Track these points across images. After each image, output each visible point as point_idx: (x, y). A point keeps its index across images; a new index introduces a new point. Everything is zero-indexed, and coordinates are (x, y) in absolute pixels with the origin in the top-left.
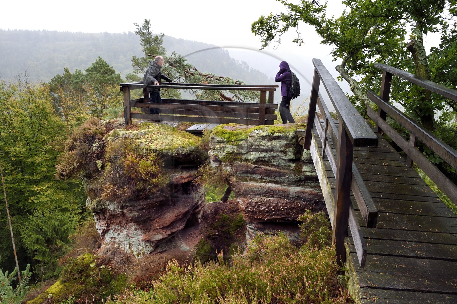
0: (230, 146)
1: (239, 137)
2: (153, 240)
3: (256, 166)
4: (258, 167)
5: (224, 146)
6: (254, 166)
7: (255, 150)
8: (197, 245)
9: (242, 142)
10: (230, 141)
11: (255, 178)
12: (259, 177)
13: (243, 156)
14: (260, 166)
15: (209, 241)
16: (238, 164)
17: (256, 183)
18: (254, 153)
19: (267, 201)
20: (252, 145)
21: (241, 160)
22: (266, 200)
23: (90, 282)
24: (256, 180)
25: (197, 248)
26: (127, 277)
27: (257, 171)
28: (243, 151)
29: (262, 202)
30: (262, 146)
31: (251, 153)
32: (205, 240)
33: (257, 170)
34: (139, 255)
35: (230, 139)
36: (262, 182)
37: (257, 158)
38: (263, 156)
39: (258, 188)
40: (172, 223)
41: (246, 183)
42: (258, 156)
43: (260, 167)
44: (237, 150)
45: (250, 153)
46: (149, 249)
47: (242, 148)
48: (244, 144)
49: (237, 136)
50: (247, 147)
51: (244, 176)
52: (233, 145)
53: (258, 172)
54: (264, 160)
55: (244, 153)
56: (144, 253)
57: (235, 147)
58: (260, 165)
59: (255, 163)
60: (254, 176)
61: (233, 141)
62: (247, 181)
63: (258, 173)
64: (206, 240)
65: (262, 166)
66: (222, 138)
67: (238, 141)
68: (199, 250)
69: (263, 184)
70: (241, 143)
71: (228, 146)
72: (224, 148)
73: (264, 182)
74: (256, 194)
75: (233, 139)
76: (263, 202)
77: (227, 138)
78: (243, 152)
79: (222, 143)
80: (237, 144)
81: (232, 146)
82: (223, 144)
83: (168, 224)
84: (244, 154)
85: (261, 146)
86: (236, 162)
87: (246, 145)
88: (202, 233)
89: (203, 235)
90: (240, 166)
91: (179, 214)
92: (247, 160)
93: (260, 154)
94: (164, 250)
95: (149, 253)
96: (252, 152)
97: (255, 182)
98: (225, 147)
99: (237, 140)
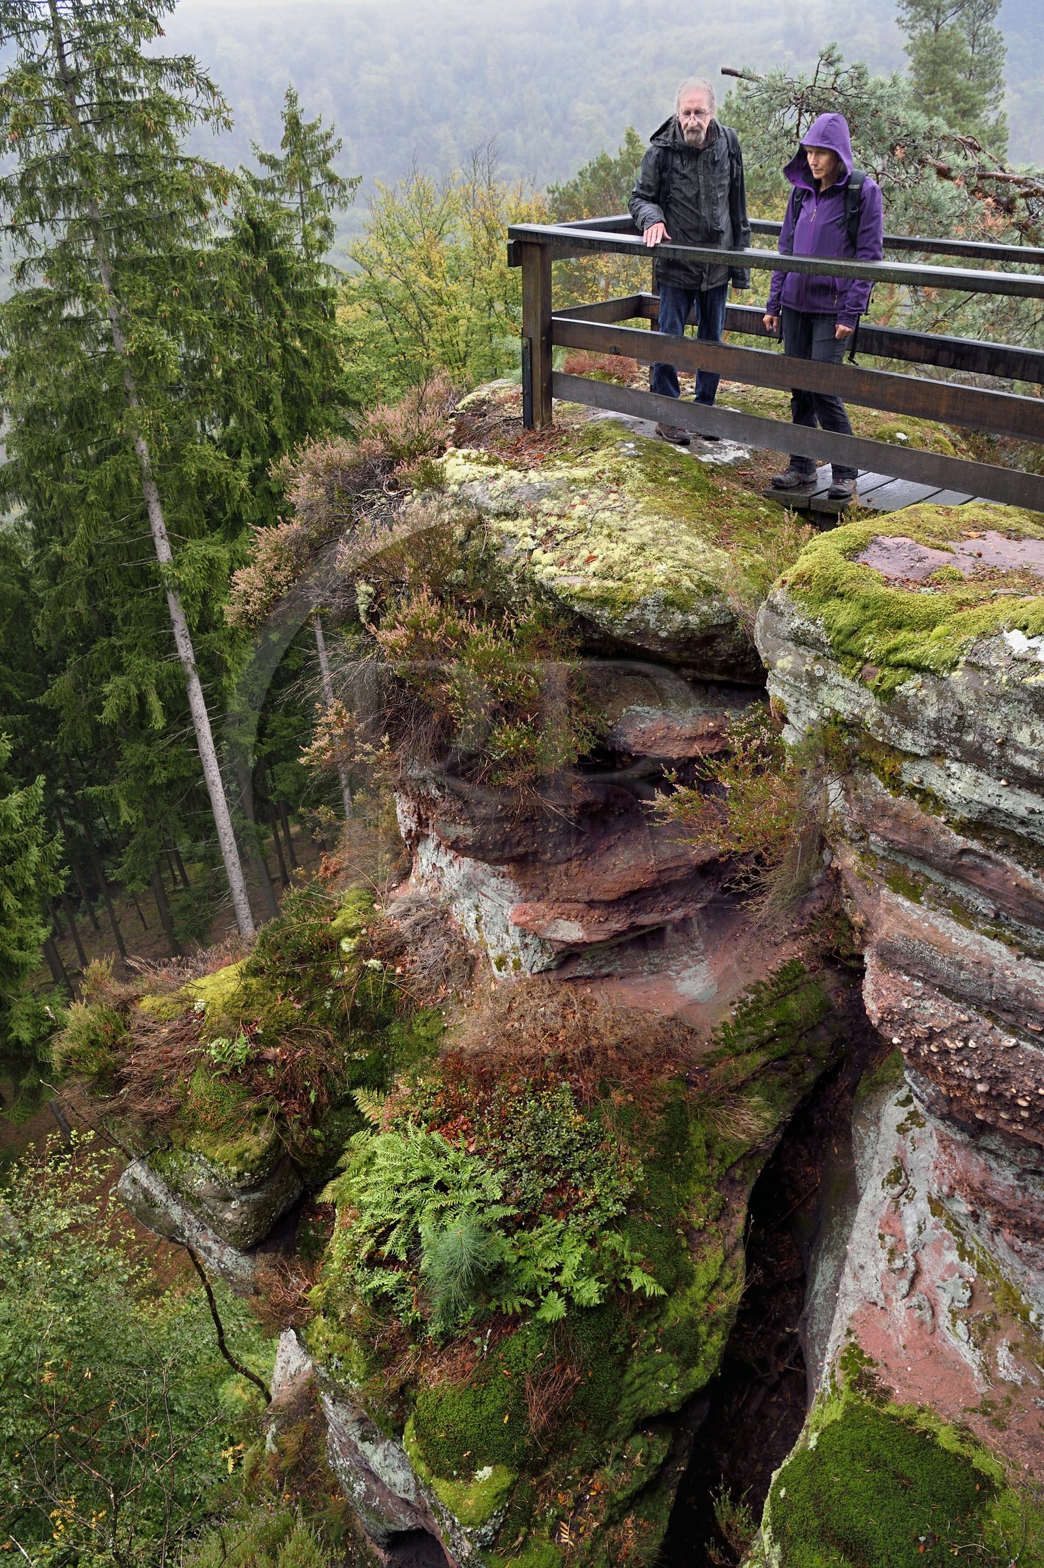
0: (847, 682)
1: (911, 644)
2: (548, 935)
3: (975, 845)
4: (987, 858)
5: (819, 670)
6: (960, 841)
7: (975, 757)
8: (759, 983)
9: (917, 679)
10: (851, 654)
11: (961, 899)
12: (984, 905)
13: (906, 765)
14: (999, 857)
15: (828, 974)
16: (876, 794)
17: (961, 929)
18: (969, 773)
19: (994, 1049)
20: (962, 724)
21: (894, 783)
22: (989, 1040)
23: (324, 1000)
24: (964, 914)
25: (752, 997)
26: (445, 1029)
27: (975, 873)
28: (908, 735)
29: (966, 1040)
30: (1026, 753)
31: (955, 767)
32: (807, 968)
33: (976, 867)
34: (501, 963)
35: (852, 645)
36: (995, 937)
37: (983, 809)
38: (1022, 812)
39: (961, 966)
40: (632, 893)
41: (907, 904)
42: (986, 800)
43: (998, 863)
44: (880, 724)
45: (947, 762)
46: (536, 957)
47: (905, 714)
48: (923, 702)
49: (903, 635)
50: (936, 725)
51: (906, 868)
52: (863, 682)
53: (982, 881)
54: (1022, 830)
55: (916, 750)
56: (517, 965)
57: (867, 698)
58: (999, 849)
59: (967, 828)
60: (957, 888)
61: (866, 661)
62: (914, 894)
63: (981, 887)
64: (813, 970)
65: (1008, 862)
66: (813, 622)
67: (898, 666)
68: (758, 1009)
69: (998, 951)
70: (910, 686)
71: (836, 679)
72: (814, 681)
73: (1010, 944)
74: (944, 991)
75: (872, 644)
76: (972, 1044)
77: (839, 632)
78: (909, 741)
79: (814, 653)
80: (886, 686)
81: (855, 686)
82: (817, 659)
83: (613, 896)
84: (916, 756)
85: (1017, 750)
86: (869, 785)
87: (931, 713)
88: (806, 933)
89: (807, 943)
90: (883, 810)
91: (671, 865)
92: (925, 796)
93: (1004, 792)
94: (604, 971)
95: (535, 970)
96: (957, 760)
97: (958, 920)
98: (823, 679)
99: (893, 658)
